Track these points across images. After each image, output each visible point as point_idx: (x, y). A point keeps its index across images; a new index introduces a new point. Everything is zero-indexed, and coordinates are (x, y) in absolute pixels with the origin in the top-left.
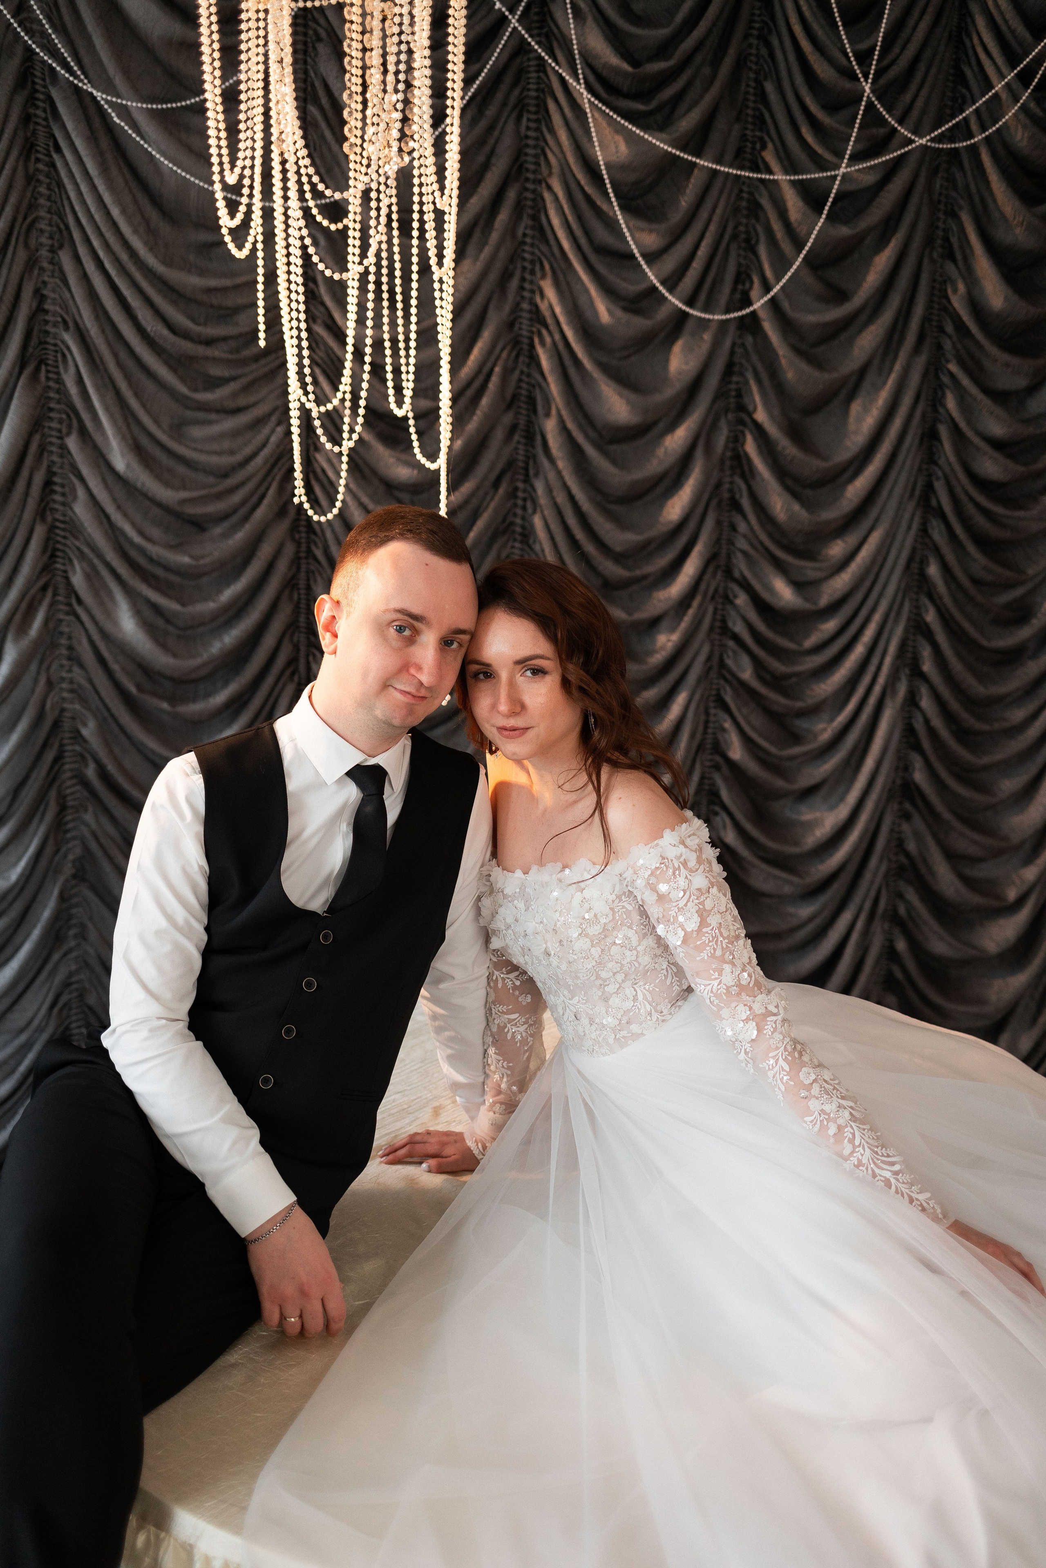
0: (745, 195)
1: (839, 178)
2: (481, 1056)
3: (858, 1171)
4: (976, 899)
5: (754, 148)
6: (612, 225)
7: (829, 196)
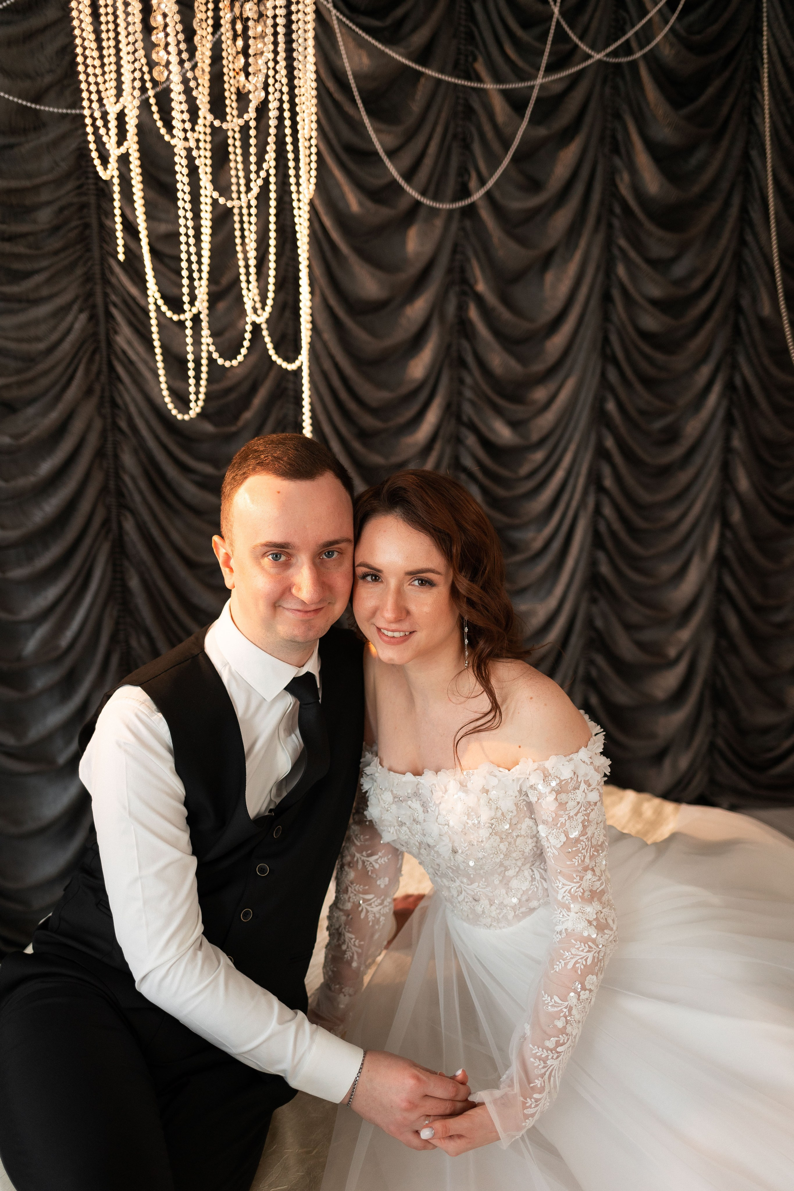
0: (461, 101)
1: (537, 87)
4: (646, 659)
5: (466, 61)
7: (528, 102)
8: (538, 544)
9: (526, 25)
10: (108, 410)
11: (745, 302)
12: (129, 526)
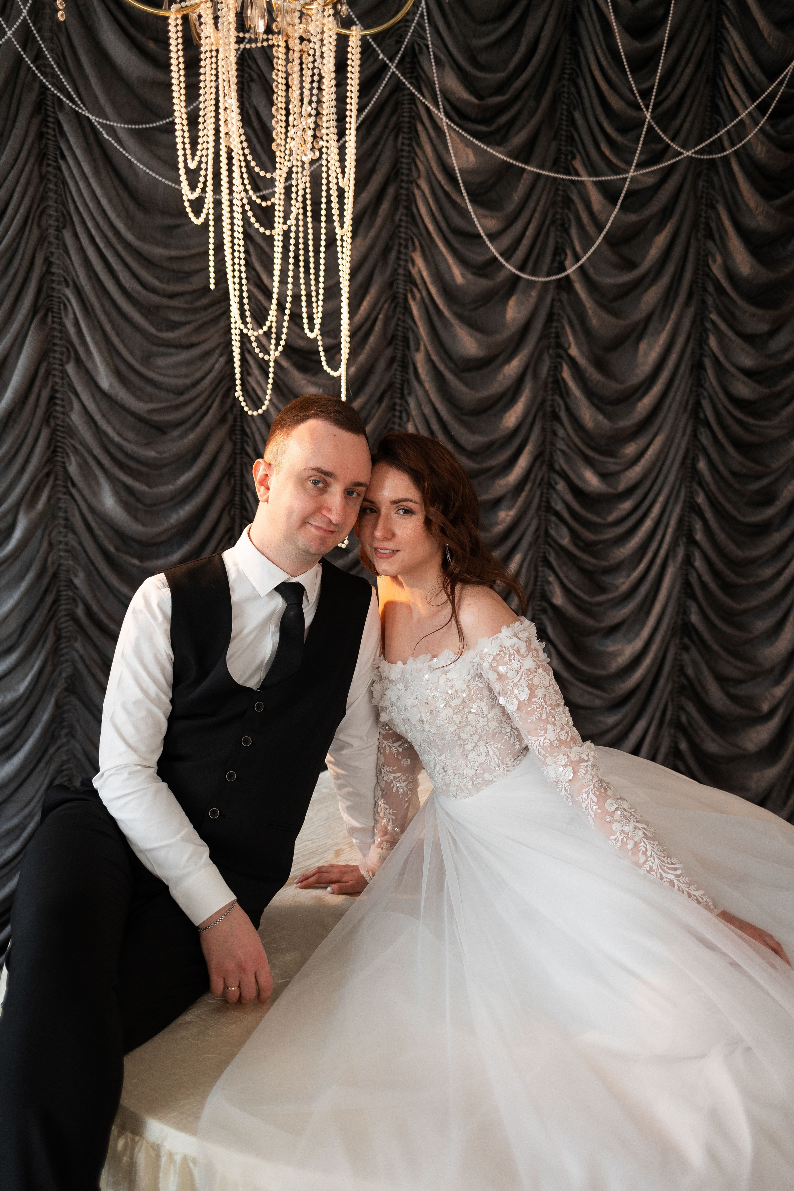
0: (560, 192)
1: (629, 180)
2: (372, 807)
3: (649, 875)
4: (738, 710)
5: (566, 159)
6: (464, 214)
7: (620, 193)
8: (624, 587)
10: (239, 437)
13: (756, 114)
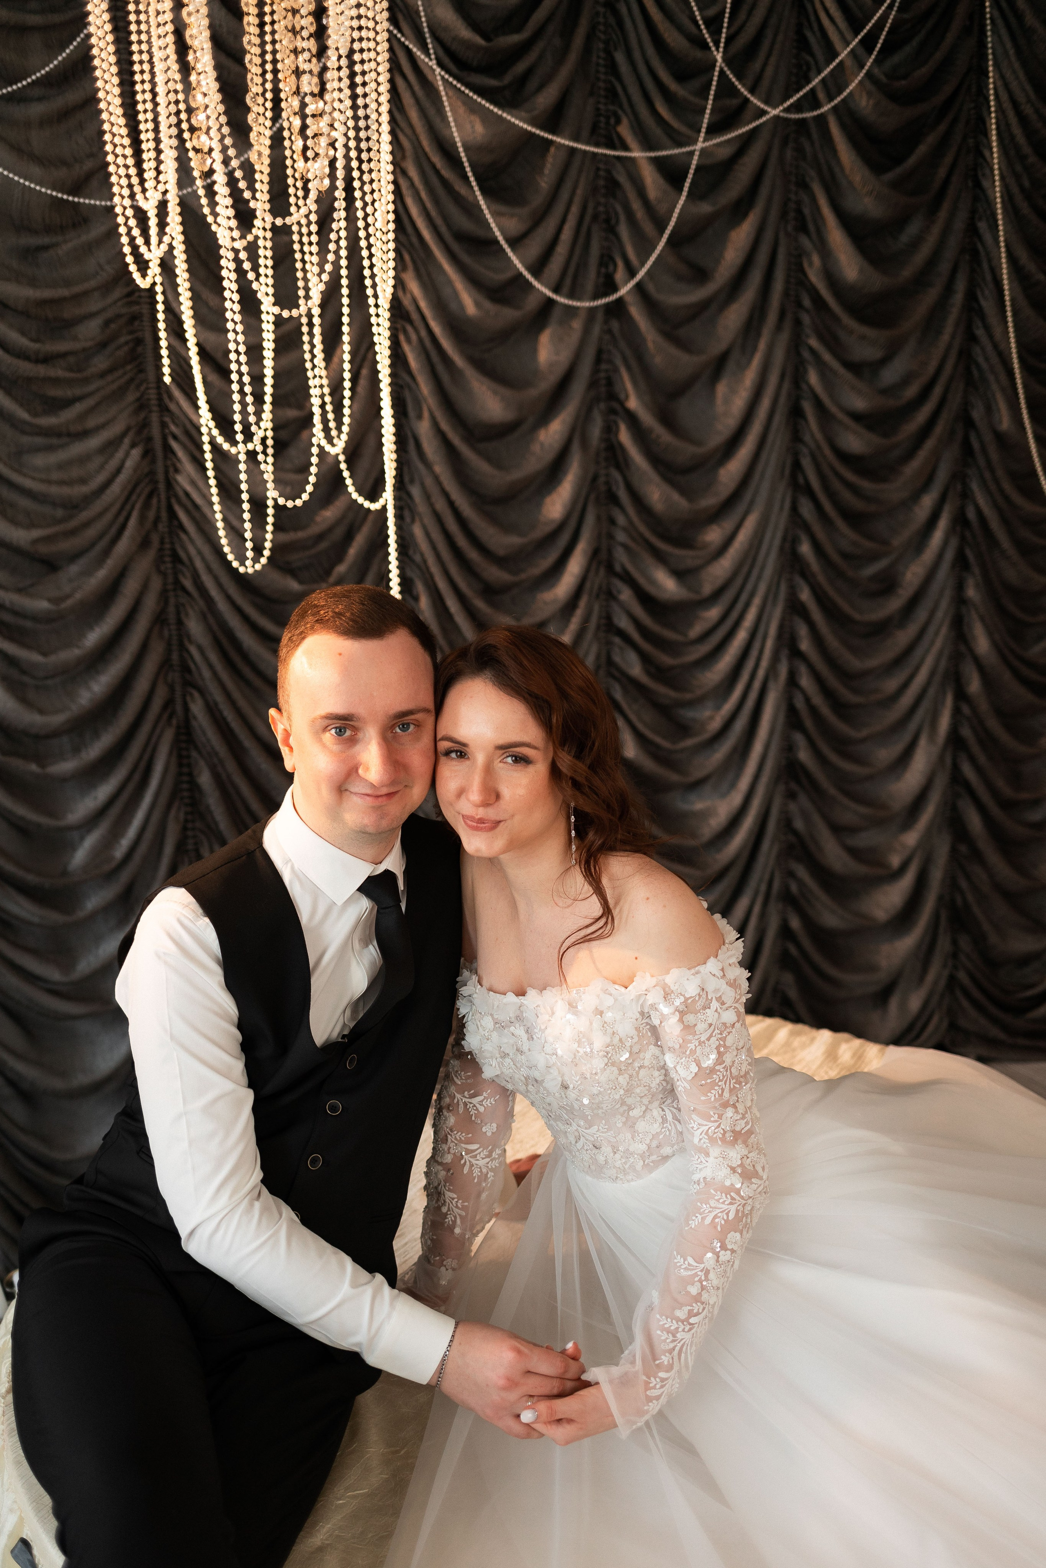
0: (602, 173)
1: (697, 153)
4: (861, 869)
5: (608, 123)
6: (472, 211)
7: (688, 172)
8: (716, 724)
9: (681, 77)
10: (169, 565)
11: (977, 414)
12: (197, 708)
13: (861, 51)
